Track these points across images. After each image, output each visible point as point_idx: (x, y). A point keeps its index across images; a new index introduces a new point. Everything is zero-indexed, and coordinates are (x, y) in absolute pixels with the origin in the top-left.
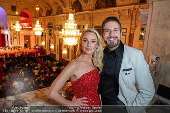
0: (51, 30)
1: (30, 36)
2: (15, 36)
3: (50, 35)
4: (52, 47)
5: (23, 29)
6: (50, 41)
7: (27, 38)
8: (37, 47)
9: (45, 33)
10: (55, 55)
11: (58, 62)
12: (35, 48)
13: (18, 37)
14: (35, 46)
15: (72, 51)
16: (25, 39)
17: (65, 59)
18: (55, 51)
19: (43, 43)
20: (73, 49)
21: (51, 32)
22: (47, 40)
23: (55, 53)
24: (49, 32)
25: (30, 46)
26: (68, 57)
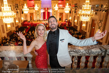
0: (76, 9)
1: (63, 13)
2: (55, 13)
3: (75, 12)
4: (76, 21)
5: (59, 9)
6: (75, 16)
7: (61, 14)
8: (66, 21)
9: (73, 11)
10: (77, 27)
11: (78, 32)
12: (65, 21)
13: (56, 14)
14: (65, 20)
15: (90, 25)
16: (60, 15)
17: (84, 30)
18: (77, 24)
19: (70, 18)
20: (91, 24)
21: (76, 10)
22: (73, 16)
23: (77, 25)
24: (75, 10)
25: (62, 20)
26: (86, 29)
